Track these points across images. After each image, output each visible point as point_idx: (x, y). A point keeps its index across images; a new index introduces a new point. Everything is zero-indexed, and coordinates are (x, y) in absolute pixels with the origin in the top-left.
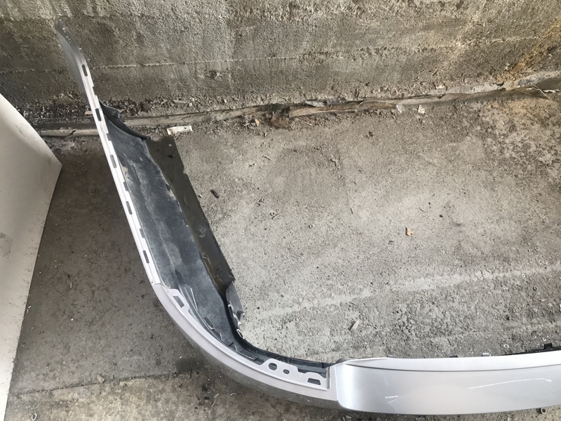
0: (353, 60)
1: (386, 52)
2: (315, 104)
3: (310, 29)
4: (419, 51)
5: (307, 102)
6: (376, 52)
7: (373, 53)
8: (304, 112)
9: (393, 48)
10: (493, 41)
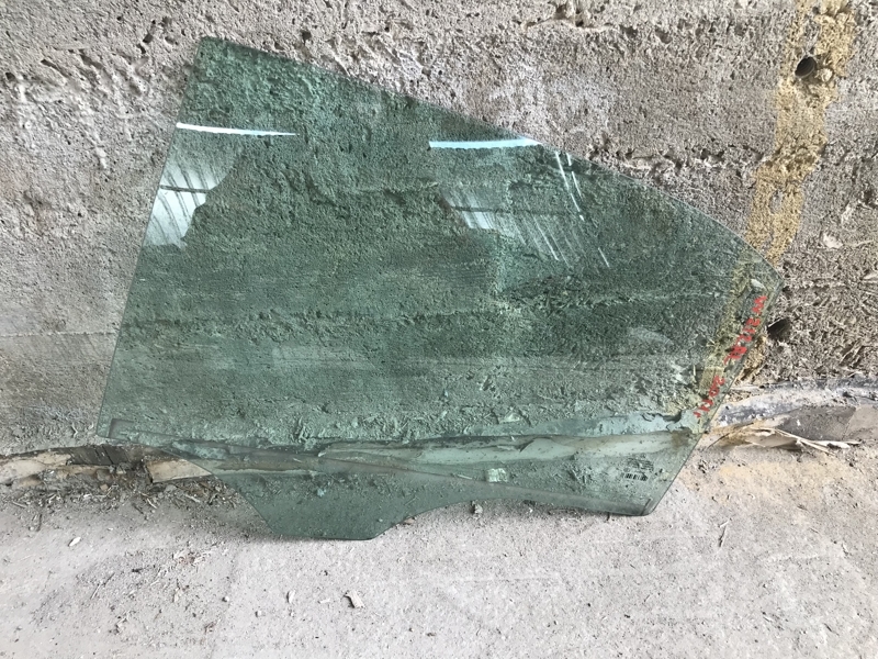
0: (252, 343)
1: (323, 323)
2: (202, 451)
3: (104, 259)
4: (407, 322)
5: (179, 446)
6: (301, 324)
7: (296, 327)
8: (183, 469)
9: (338, 313)
10: (596, 300)
